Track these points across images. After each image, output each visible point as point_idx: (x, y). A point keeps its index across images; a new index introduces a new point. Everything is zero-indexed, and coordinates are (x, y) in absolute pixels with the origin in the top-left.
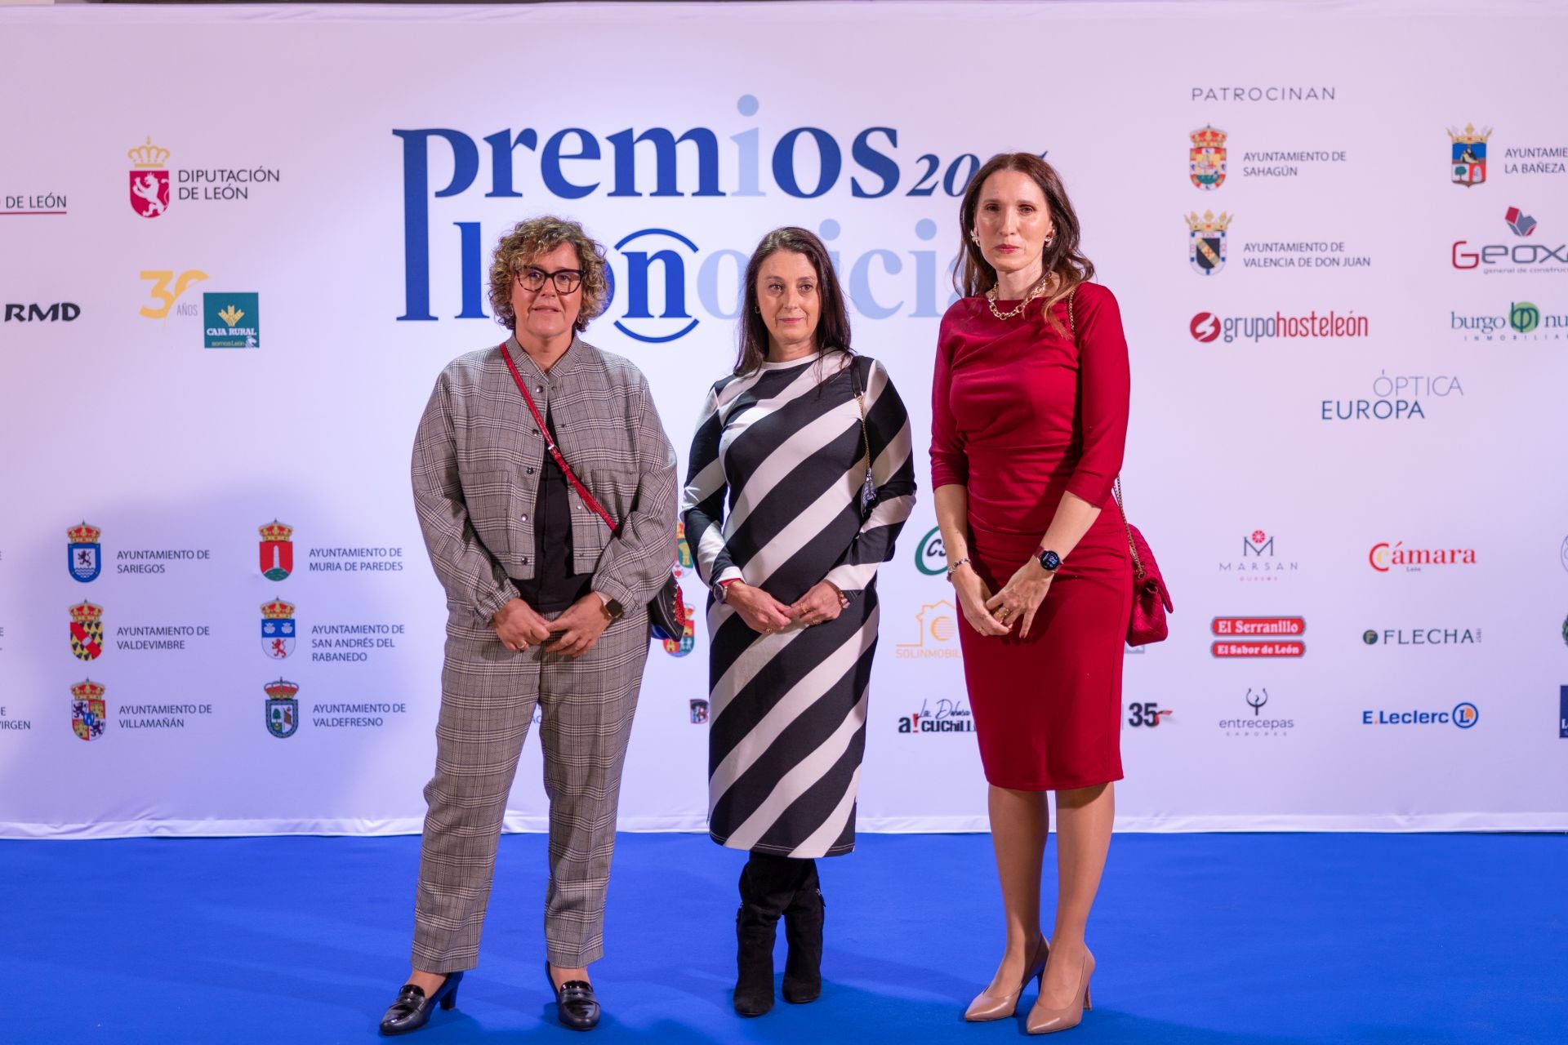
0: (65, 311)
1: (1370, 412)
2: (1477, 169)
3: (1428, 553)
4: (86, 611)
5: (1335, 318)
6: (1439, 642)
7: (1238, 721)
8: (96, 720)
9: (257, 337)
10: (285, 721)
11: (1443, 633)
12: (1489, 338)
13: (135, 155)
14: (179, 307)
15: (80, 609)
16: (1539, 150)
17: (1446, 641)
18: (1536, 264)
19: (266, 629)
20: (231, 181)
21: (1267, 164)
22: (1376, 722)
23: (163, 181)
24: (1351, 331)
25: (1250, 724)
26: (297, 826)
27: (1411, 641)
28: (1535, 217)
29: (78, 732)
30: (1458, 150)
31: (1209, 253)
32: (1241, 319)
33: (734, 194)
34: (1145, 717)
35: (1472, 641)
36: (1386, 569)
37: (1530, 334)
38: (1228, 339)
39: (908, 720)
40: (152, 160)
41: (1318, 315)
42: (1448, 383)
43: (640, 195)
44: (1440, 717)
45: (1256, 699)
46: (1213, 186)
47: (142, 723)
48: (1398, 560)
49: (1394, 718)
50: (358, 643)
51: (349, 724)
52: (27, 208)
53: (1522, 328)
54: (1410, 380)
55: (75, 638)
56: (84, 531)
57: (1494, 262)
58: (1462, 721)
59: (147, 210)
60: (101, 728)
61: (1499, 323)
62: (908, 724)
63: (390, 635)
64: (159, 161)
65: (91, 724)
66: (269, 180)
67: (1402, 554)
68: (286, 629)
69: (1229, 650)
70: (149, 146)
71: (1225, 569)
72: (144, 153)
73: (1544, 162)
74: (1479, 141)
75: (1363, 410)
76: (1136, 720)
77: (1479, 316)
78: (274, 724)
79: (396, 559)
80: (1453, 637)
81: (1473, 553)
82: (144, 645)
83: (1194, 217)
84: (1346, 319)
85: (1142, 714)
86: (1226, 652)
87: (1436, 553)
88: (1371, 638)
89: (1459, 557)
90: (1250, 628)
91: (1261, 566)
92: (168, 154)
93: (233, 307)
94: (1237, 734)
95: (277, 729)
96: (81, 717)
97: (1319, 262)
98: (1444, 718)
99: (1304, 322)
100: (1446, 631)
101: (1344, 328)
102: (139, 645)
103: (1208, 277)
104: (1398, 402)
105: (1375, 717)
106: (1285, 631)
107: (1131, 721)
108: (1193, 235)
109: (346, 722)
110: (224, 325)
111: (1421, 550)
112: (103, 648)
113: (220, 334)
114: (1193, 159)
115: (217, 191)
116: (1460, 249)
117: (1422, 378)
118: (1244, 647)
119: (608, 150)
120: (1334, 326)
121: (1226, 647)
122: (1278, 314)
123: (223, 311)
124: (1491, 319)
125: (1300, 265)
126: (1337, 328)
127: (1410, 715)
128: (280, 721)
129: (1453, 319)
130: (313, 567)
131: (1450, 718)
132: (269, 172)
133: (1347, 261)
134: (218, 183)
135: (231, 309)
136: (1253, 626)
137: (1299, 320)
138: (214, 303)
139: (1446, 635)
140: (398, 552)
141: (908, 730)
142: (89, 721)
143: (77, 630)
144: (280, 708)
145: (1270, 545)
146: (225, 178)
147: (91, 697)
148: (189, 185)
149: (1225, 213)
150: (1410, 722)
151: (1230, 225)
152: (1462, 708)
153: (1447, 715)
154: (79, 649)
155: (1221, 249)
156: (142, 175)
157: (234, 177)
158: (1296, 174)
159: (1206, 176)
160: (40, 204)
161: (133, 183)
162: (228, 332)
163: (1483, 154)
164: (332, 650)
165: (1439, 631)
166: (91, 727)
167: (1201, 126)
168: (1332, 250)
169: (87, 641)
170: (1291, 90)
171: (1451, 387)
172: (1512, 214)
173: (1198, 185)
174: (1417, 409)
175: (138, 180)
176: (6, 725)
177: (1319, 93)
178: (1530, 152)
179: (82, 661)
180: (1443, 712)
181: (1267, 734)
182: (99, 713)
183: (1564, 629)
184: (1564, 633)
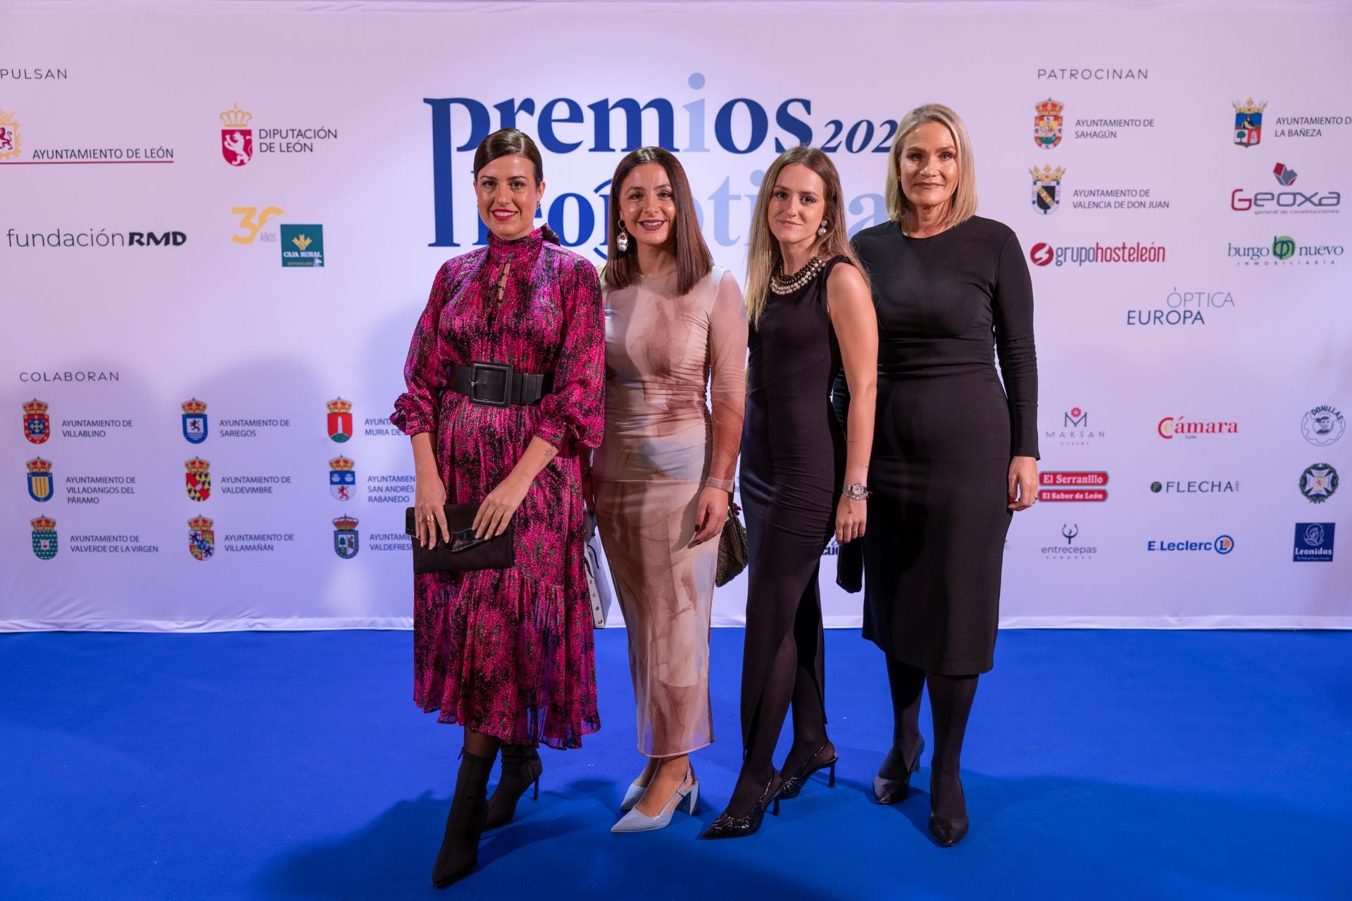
0: (175, 238)
1: (1163, 319)
2: (1254, 134)
3: (1202, 425)
4: (197, 465)
5: (1140, 248)
6: (1207, 491)
7: (1056, 548)
8: (207, 545)
9: (322, 259)
10: (349, 546)
11: (1210, 484)
12: (1257, 264)
13: (225, 117)
14: (262, 235)
15: (193, 463)
16: (1302, 118)
17: (1212, 490)
18: (1295, 208)
19: (333, 479)
20: (300, 137)
21: (1094, 129)
22: (1158, 549)
23: (248, 138)
24: (1152, 258)
25: (1064, 550)
26: (360, 622)
27: (1186, 489)
28: (1296, 172)
29: (195, 554)
30: (1241, 118)
31: (1046, 197)
32: (1069, 248)
33: (685, 150)
35: (1232, 490)
36: (1170, 437)
37: (1287, 261)
38: (1059, 263)
40: (239, 122)
41: (1128, 246)
42: (1223, 297)
43: (614, 150)
44: (1205, 546)
45: (1069, 531)
46: (1051, 145)
47: (242, 547)
48: (1179, 430)
49: (1171, 546)
50: (403, 489)
51: (397, 549)
52: (143, 159)
53: (1281, 256)
54: (1194, 295)
55: (189, 485)
56: (194, 405)
57: (1263, 206)
58: (1221, 548)
59: (236, 160)
60: (211, 551)
61: (1264, 252)
64: (244, 122)
65: (204, 548)
66: (329, 137)
67: (1183, 425)
68: (348, 478)
69: (1051, 496)
70: (235, 110)
71: (1050, 436)
72: (232, 115)
73: (1306, 129)
74: (1256, 111)
75: (1159, 318)
77: (1250, 246)
78: (341, 548)
80: (1218, 488)
81: (1236, 425)
82: (242, 490)
83: (1036, 170)
84: (1148, 249)
86: (1049, 497)
88: (1156, 487)
89: (1225, 428)
90: (1067, 480)
91: (1077, 434)
92: (250, 118)
93: (303, 236)
94: (1054, 558)
95: (343, 552)
96: (196, 543)
97: (1130, 205)
98: (1208, 546)
99: (1117, 251)
100: (1213, 483)
101: (1147, 255)
102: (238, 490)
103: (1046, 216)
104: (1185, 312)
105: (1157, 545)
106: (1093, 482)
108: (1035, 183)
109: (395, 547)
110: (296, 249)
111: (1197, 423)
112: (211, 492)
113: (294, 256)
114: (1036, 125)
115: (289, 145)
116: (1238, 195)
117: (1204, 293)
118: (1062, 494)
119: (589, 116)
120: (1140, 254)
121: (1049, 494)
122: (1097, 244)
123: (295, 239)
124: (1258, 249)
125: (1115, 207)
126: (1142, 255)
127: (1183, 544)
128: (345, 546)
129: (1230, 248)
130: (368, 432)
131: (1213, 546)
132: (329, 131)
133: (1151, 204)
134: (290, 139)
135: (302, 237)
136: (1069, 478)
137: (1113, 249)
138: (289, 233)
139: (1213, 486)
142: (202, 546)
143: (191, 479)
144: (344, 536)
145: (1084, 419)
146: (295, 135)
147: (204, 528)
148: (268, 141)
149: (1060, 166)
150: (1183, 549)
151: (1063, 176)
152: (1222, 539)
153: (1210, 544)
154: (193, 493)
155: (1057, 193)
156: (231, 133)
157: (302, 135)
158: (1115, 136)
159: (1047, 138)
160: (153, 155)
161: (224, 139)
162: (300, 254)
163: (1259, 121)
164: (383, 494)
165: (1208, 483)
166: (203, 551)
167: (1044, 99)
168: (1140, 196)
169: (199, 487)
170: (1114, 71)
171: (1226, 301)
172: (1279, 169)
173: (1040, 145)
174: (1199, 317)
175: (228, 137)
176: (140, 549)
177: (1136, 74)
178: (1295, 121)
179: (196, 502)
180: (1208, 542)
181: (1076, 557)
182: (210, 540)
183: (1301, 482)
184: (1300, 484)
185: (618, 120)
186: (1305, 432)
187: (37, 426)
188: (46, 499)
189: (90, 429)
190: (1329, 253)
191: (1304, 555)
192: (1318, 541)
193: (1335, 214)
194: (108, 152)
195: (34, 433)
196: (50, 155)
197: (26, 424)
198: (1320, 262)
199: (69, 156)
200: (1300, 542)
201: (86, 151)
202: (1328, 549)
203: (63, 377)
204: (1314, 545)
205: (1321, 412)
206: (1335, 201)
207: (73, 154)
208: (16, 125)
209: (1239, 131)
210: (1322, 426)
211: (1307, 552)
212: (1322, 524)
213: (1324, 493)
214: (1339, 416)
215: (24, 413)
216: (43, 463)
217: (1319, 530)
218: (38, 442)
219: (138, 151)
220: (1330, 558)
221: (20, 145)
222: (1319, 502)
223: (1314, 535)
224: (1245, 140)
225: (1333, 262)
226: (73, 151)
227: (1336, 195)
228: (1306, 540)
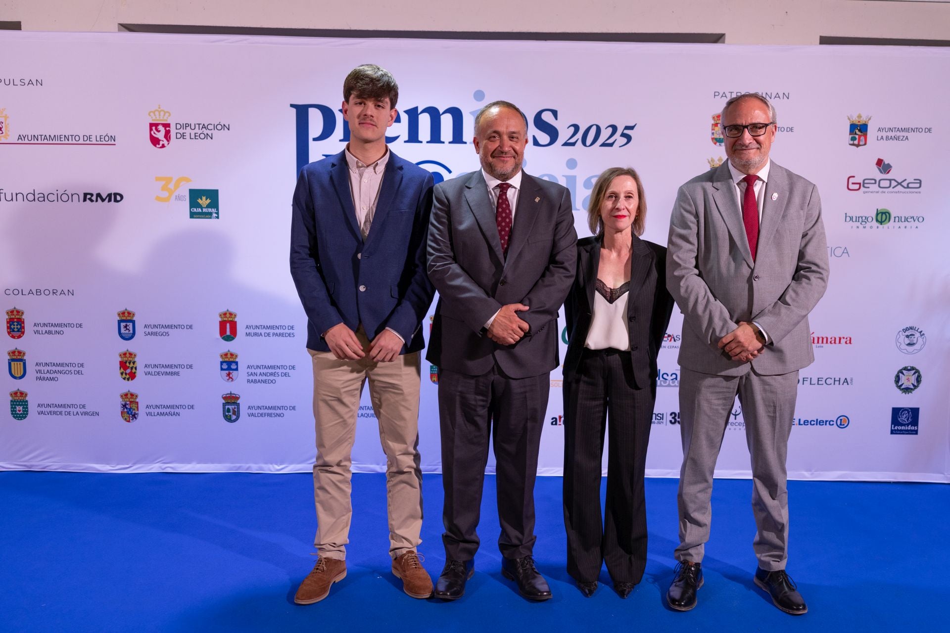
0: (115, 197)
2: (862, 138)
3: (827, 338)
4: (128, 355)
6: (831, 384)
8: (133, 412)
9: (217, 213)
10: (233, 414)
11: (833, 379)
12: (864, 227)
13: (152, 114)
14: (176, 196)
15: (125, 354)
16: (895, 128)
17: (834, 384)
18: (891, 189)
19: (223, 366)
20: (204, 129)
22: (797, 424)
23: (167, 129)
25: (731, 424)
26: (239, 468)
27: (817, 383)
28: (892, 165)
29: (125, 418)
30: (853, 127)
34: (678, 420)
35: (848, 384)
37: (885, 226)
39: (556, 419)
40: (161, 118)
42: (841, 250)
43: (421, 142)
44: (829, 423)
45: (735, 411)
46: (723, 144)
47: (158, 414)
49: (805, 422)
50: (271, 374)
51: (266, 416)
52: (94, 142)
53: (881, 223)
55: (122, 369)
56: (126, 313)
57: (869, 188)
58: (841, 425)
59: (159, 144)
60: (136, 416)
61: (870, 219)
62: (556, 421)
63: (288, 371)
64: (165, 118)
65: (131, 414)
66: (224, 130)
67: (814, 338)
68: (234, 367)
70: (159, 110)
72: (157, 113)
73: (898, 135)
74: (864, 123)
76: (673, 421)
77: (860, 216)
78: (227, 415)
79: (291, 331)
80: (838, 382)
81: (850, 338)
82: (158, 373)
83: (713, 160)
85: (677, 418)
87: (831, 338)
89: (843, 341)
92: (170, 114)
95: (228, 418)
96: (126, 410)
98: (831, 423)
100: (835, 379)
102: (156, 373)
105: (796, 421)
107: (671, 422)
110: (200, 206)
111: (824, 337)
112: (137, 374)
113: (198, 211)
114: (712, 130)
115: (196, 135)
116: (851, 180)
119: (405, 118)
123: (199, 199)
124: (866, 217)
127: (814, 421)
128: (230, 414)
129: (846, 217)
130: (248, 334)
131: (835, 423)
132: (224, 125)
134: (197, 130)
135: (204, 198)
138: (195, 195)
139: (835, 381)
140: (292, 328)
141: (556, 424)
142: (130, 412)
143: (123, 365)
144: (230, 407)
146: (201, 128)
147: (131, 400)
148: (181, 131)
150: (814, 424)
152: (841, 418)
153: (833, 421)
154: (124, 374)
156: (156, 125)
157: (205, 128)
159: (720, 139)
160: (102, 140)
161: (151, 130)
162: (202, 210)
163: (866, 130)
164: (257, 378)
165: (831, 379)
166: (131, 416)
169: (128, 371)
171: (843, 253)
172: (880, 162)
173: (715, 144)
175: (154, 128)
176: (86, 413)
177: (781, 96)
178: (890, 129)
179: (126, 381)
180: (831, 420)
181: (740, 429)
182: (135, 408)
183: (896, 379)
184: (895, 381)
185: (425, 121)
186: (898, 344)
187: (15, 326)
188: (21, 378)
189: (53, 329)
190: (914, 221)
191: (898, 430)
192: (908, 420)
193: (918, 194)
194: (70, 137)
195: (13, 331)
196: (30, 139)
197: (8, 325)
198: (908, 227)
199: (43, 139)
200: (895, 421)
201: (55, 136)
202: (914, 426)
203: (35, 293)
204: (905, 423)
205: (909, 331)
206: (918, 185)
207: (45, 138)
208: (6, 117)
209: (852, 136)
210: (910, 340)
211: (900, 428)
212: (910, 408)
213: (912, 387)
214: (922, 334)
215: (7, 317)
216: (20, 352)
217: (908, 412)
218: (16, 337)
219: (91, 137)
220: (916, 432)
221: (9, 131)
222: (908, 393)
223: (905, 416)
224: (856, 142)
225: (917, 227)
226: (45, 136)
227: (919, 181)
228: (899, 419)
